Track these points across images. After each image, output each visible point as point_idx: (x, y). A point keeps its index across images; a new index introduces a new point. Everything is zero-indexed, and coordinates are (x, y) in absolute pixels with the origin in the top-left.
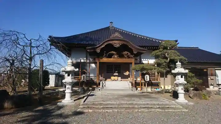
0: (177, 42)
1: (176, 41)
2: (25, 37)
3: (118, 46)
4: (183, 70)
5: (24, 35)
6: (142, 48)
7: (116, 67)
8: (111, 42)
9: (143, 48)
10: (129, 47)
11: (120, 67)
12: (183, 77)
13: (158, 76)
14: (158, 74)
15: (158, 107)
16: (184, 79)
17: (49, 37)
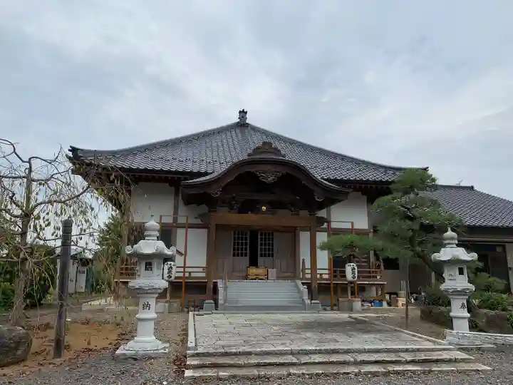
2: (14, 151)
3: (271, 179)
4: (462, 254)
5: (12, 144)
8: (252, 169)
10: (303, 182)
12: (465, 271)
16: (467, 278)
17: (69, 150)
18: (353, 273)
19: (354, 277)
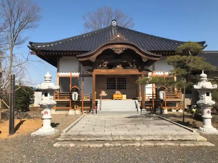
0: (205, 45)
1: (204, 43)
3: (120, 52)
6: (155, 55)
7: (120, 81)
8: (111, 47)
9: (157, 54)
11: (125, 81)
12: (210, 94)
13: (179, 92)
14: (179, 89)
15: (170, 139)
16: (211, 98)
17: (29, 44)
18: (164, 96)
19: (164, 98)
